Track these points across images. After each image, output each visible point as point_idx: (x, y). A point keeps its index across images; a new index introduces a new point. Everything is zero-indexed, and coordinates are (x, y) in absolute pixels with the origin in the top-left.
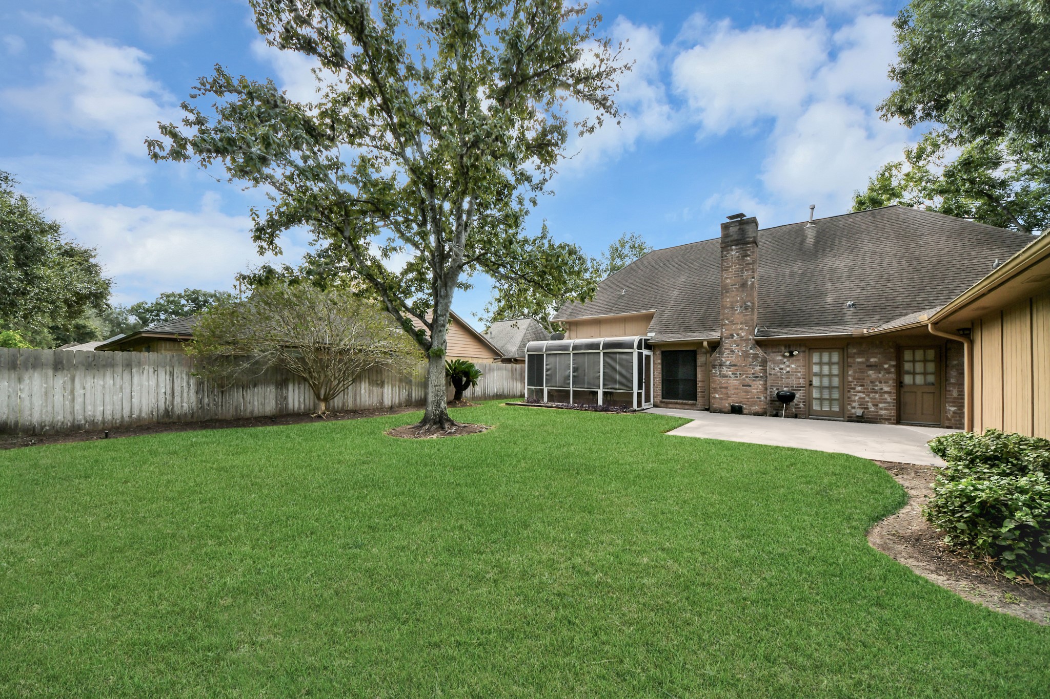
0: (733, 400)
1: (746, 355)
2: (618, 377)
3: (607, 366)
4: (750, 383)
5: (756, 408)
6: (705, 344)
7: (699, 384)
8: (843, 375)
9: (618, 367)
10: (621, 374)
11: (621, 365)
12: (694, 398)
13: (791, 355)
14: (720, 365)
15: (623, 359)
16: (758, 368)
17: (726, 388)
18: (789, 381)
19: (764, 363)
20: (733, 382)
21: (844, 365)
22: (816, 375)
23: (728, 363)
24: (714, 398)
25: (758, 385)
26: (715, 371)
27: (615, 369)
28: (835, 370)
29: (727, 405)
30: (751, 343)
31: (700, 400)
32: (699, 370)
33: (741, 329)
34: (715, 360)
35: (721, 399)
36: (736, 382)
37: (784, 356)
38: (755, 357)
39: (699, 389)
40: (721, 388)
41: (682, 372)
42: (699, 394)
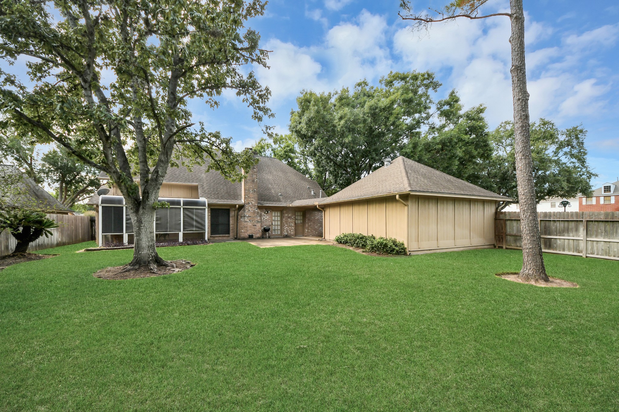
0: (249, 233)
1: (254, 212)
2: (194, 223)
3: (186, 216)
4: (256, 224)
5: (258, 235)
6: (237, 206)
7: (231, 226)
8: (281, 220)
9: (194, 217)
10: (196, 221)
11: (196, 216)
12: (228, 232)
13: (268, 212)
14: (244, 217)
15: (198, 212)
16: (259, 218)
17: (247, 227)
18: (266, 223)
19: (261, 216)
20: (250, 224)
21: (282, 217)
22: (273, 220)
23: (247, 216)
24: (242, 232)
25: (259, 225)
26: (242, 219)
27: (192, 219)
28: (279, 219)
29: (246, 235)
30: (256, 207)
31: (231, 234)
32: (231, 219)
33: (252, 201)
34: (242, 214)
35: (244, 232)
36: (251, 224)
37: (265, 213)
38: (258, 213)
39: (231, 229)
40: (245, 227)
41: (222, 220)
42: (231, 231)
